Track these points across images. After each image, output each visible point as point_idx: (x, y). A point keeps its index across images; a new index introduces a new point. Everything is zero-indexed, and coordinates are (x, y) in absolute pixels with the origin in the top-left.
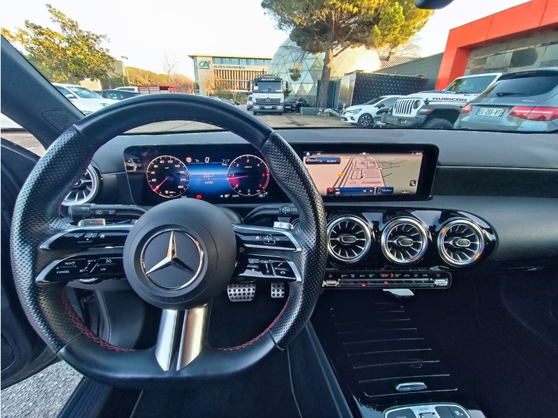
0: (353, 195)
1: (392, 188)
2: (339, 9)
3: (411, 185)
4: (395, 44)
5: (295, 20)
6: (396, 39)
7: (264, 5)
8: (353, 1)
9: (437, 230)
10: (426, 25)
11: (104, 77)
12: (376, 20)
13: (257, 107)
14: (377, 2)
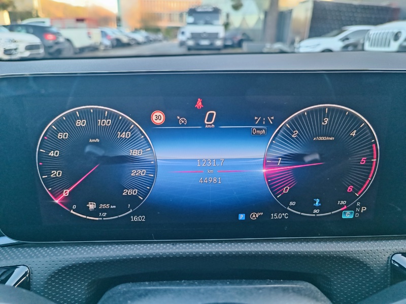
11: (10, 9)
13: (191, 43)
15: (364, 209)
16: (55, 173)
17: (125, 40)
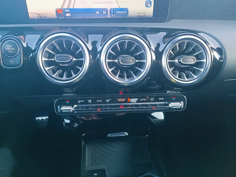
0: (85, 18)
1: (126, 10)
3: (147, 6)
9: (161, 50)
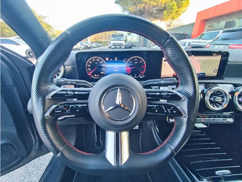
2: (149, 4)
4: (173, 18)
5: (129, 9)
6: (173, 17)
7: (116, 2)
8: (155, 0)
10: (187, 10)
12: (165, 9)
13: (113, 47)
14: (165, 1)
15: (144, 76)
16: (89, 69)
17: (89, 46)
